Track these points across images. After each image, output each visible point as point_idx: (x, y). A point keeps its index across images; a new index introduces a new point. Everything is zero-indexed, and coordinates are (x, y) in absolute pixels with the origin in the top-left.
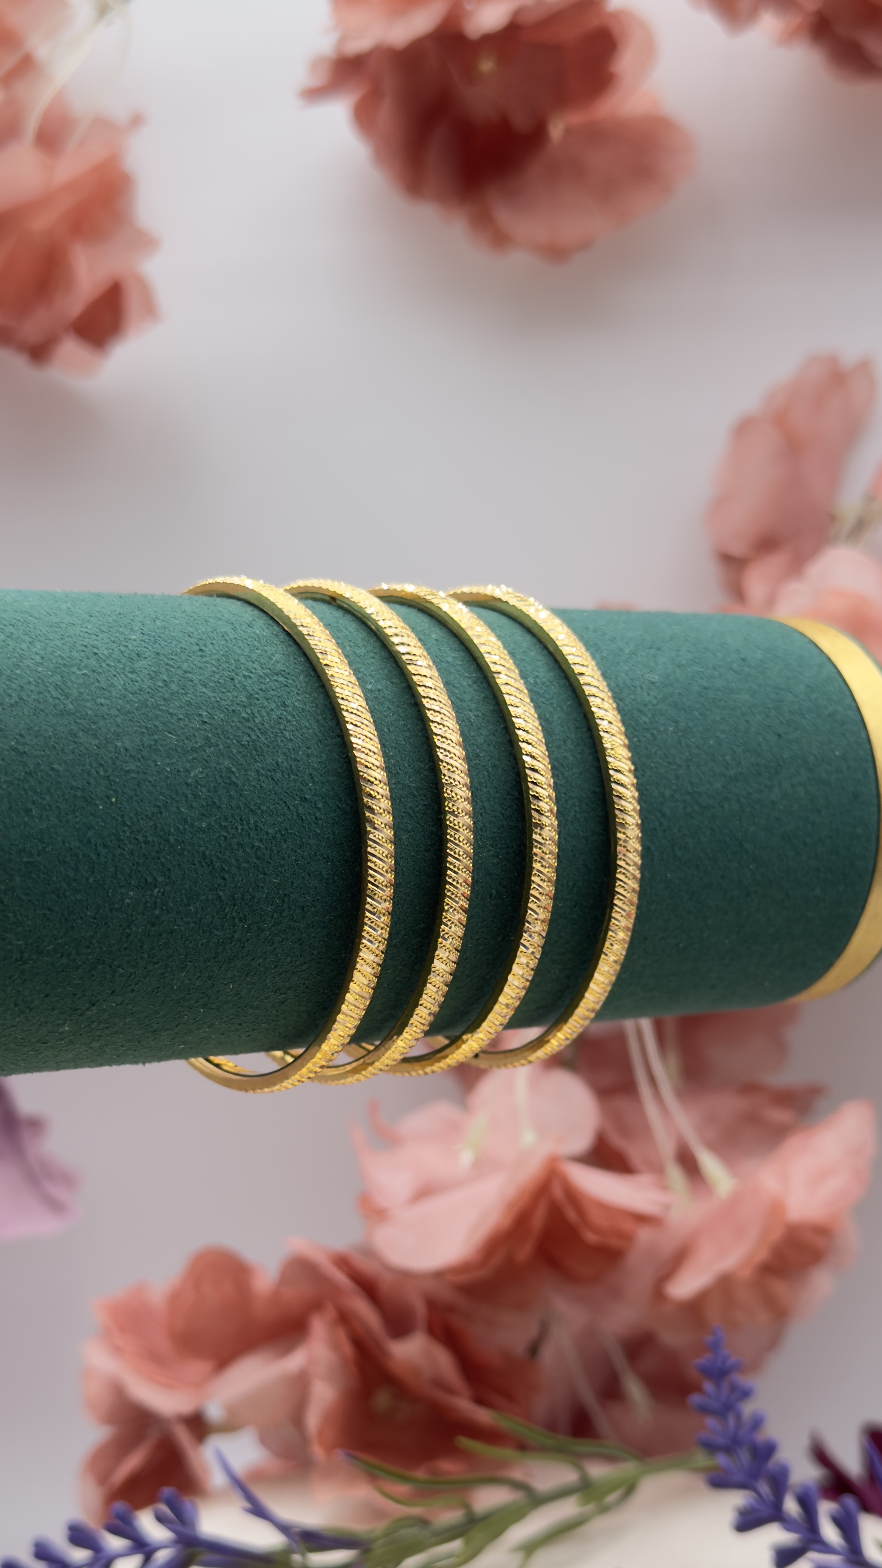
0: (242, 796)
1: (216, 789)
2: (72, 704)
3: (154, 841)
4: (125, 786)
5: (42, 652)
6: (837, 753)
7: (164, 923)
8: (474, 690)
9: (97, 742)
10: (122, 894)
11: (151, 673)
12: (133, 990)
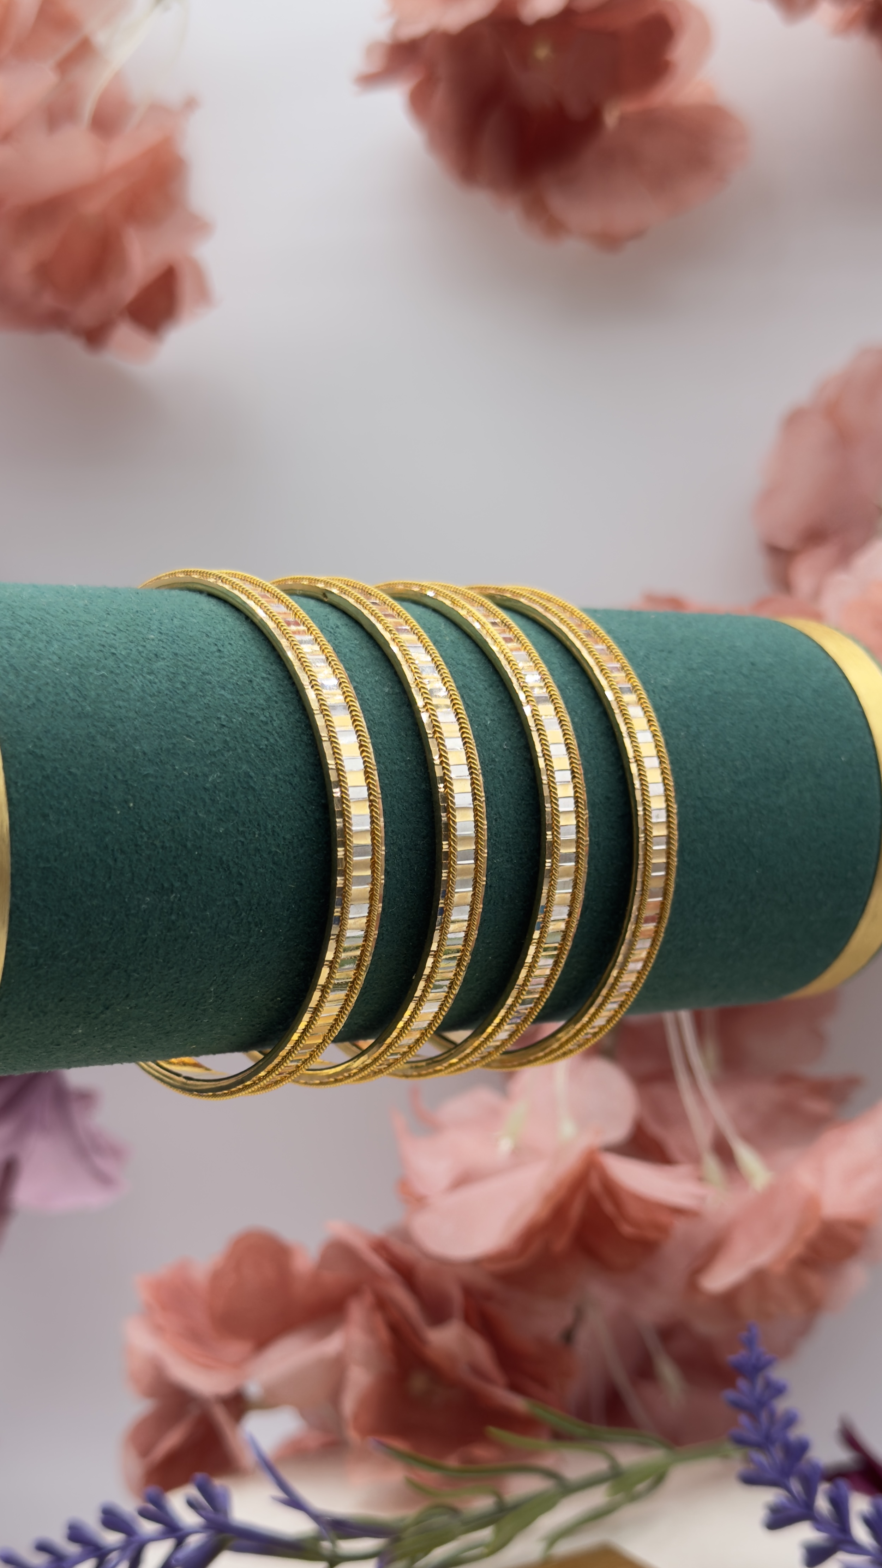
0: (260, 802)
1: (234, 793)
2: (90, 706)
3: (171, 847)
4: (143, 791)
5: (59, 652)
6: (843, 759)
7: (180, 929)
8: (490, 693)
9: (113, 745)
10: (139, 899)
11: (169, 674)
12: (147, 995)
